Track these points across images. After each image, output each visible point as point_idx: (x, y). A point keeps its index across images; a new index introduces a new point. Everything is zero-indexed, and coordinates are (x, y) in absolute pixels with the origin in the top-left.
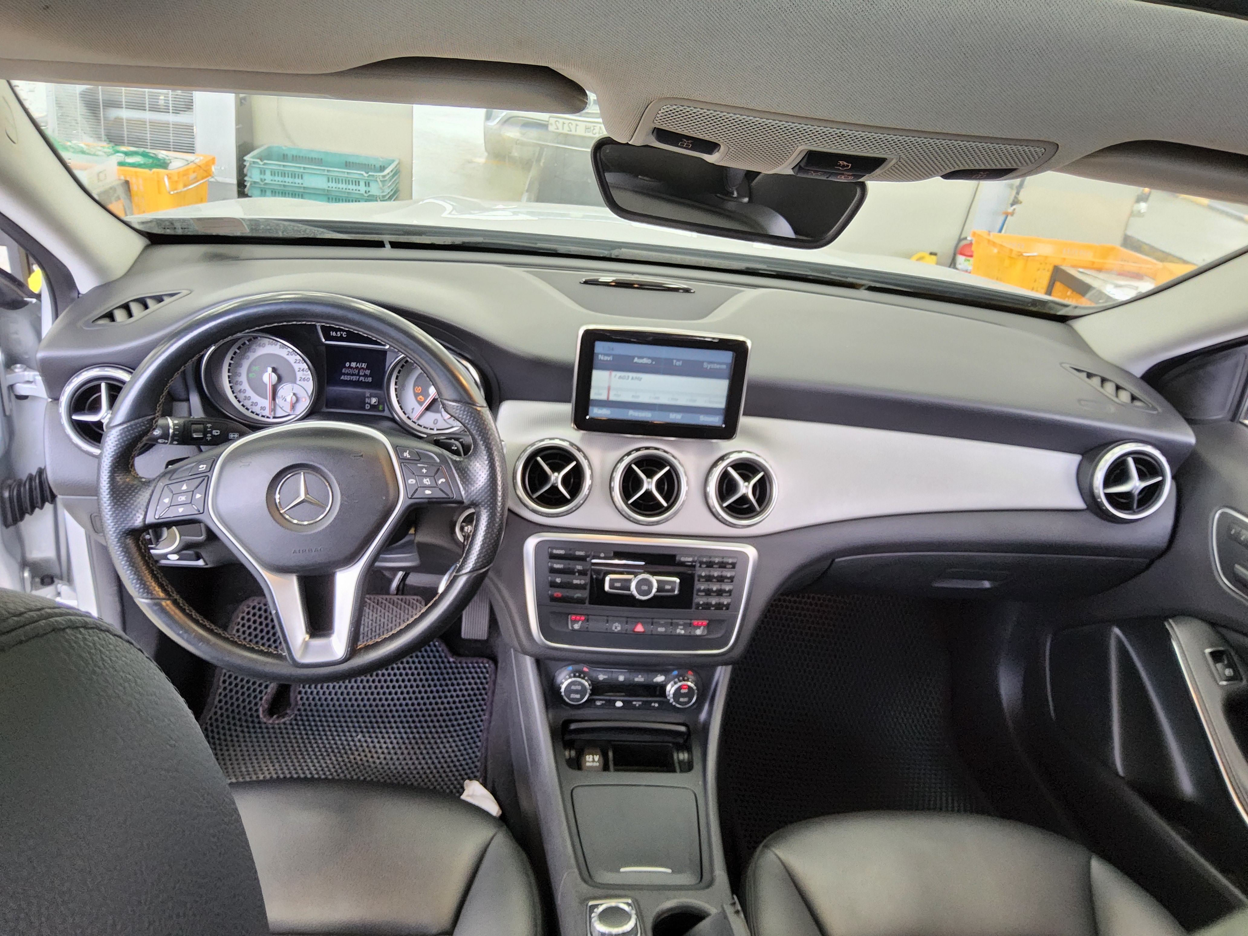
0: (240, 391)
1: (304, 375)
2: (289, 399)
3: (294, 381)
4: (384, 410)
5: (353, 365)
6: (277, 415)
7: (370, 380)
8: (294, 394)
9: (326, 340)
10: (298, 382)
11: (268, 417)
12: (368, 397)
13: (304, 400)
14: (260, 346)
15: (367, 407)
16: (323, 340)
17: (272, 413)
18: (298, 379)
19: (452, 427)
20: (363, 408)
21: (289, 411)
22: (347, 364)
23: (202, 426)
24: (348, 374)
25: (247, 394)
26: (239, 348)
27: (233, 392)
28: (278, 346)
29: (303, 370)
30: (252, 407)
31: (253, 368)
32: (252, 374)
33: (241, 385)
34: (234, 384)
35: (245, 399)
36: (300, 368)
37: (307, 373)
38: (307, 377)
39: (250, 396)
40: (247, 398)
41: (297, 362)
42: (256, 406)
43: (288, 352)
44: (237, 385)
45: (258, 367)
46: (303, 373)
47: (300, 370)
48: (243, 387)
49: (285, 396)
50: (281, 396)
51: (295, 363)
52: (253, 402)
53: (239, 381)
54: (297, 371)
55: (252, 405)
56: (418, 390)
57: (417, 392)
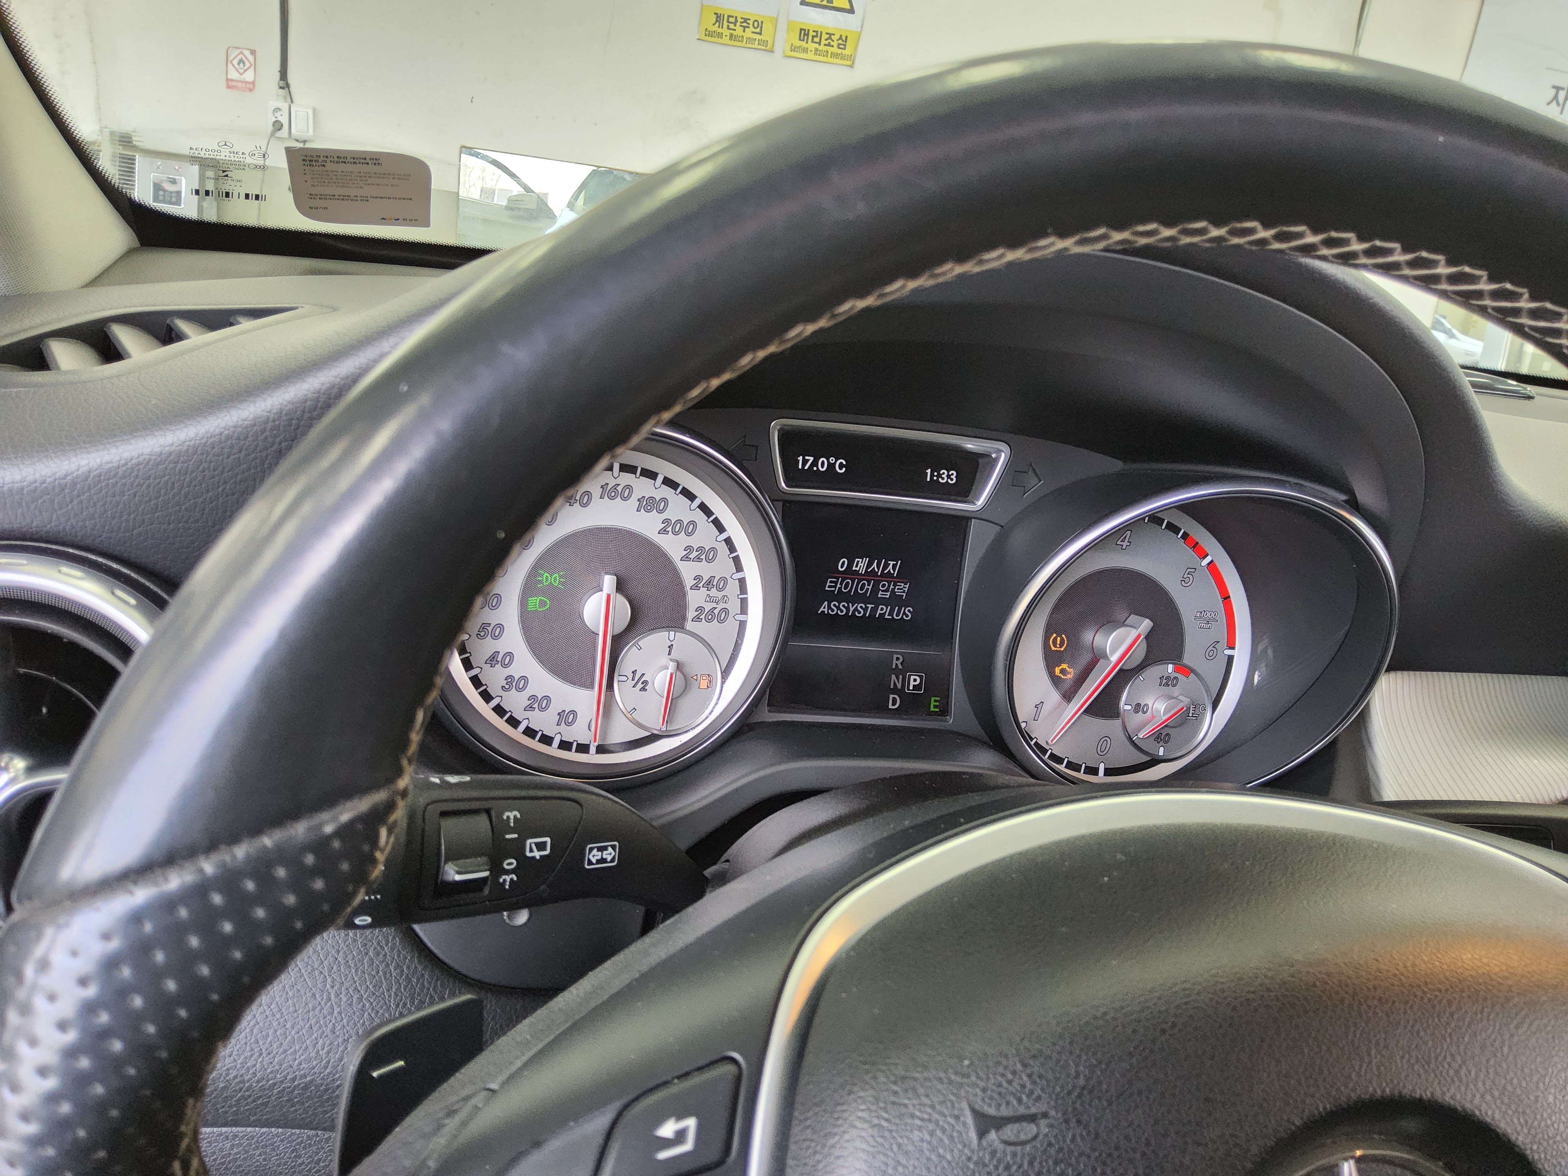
0: (492, 660)
1: (710, 599)
2: (660, 682)
3: (676, 622)
4: (944, 711)
5: (861, 565)
6: (616, 738)
7: (907, 613)
8: (678, 665)
9: (786, 483)
10: (689, 625)
11: (581, 748)
12: (897, 672)
13: (704, 684)
14: (571, 499)
15: (894, 702)
16: (782, 481)
17: (599, 734)
18: (691, 614)
19: (1153, 762)
20: (881, 709)
21: (656, 723)
22: (842, 564)
23: (482, 822)
24: (841, 597)
25: (515, 670)
27: (468, 665)
28: (633, 502)
29: (709, 584)
30: (528, 714)
31: (547, 577)
32: (543, 598)
33: (496, 638)
34: (474, 636)
35: (507, 687)
36: (698, 578)
37: (720, 595)
38: (721, 606)
39: (524, 678)
40: (514, 684)
41: (692, 556)
42: (542, 709)
43: (666, 521)
44: (483, 638)
45: (561, 577)
46: (708, 592)
47: (701, 585)
48: (502, 646)
49: (643, 674)
50: (633, 672)
51: (685, 558)
52: (533, 698)
53: (492, 626)
54: (688, 588)
55: (530, 708)
56: (1058, 643)
57: (1053, 648)
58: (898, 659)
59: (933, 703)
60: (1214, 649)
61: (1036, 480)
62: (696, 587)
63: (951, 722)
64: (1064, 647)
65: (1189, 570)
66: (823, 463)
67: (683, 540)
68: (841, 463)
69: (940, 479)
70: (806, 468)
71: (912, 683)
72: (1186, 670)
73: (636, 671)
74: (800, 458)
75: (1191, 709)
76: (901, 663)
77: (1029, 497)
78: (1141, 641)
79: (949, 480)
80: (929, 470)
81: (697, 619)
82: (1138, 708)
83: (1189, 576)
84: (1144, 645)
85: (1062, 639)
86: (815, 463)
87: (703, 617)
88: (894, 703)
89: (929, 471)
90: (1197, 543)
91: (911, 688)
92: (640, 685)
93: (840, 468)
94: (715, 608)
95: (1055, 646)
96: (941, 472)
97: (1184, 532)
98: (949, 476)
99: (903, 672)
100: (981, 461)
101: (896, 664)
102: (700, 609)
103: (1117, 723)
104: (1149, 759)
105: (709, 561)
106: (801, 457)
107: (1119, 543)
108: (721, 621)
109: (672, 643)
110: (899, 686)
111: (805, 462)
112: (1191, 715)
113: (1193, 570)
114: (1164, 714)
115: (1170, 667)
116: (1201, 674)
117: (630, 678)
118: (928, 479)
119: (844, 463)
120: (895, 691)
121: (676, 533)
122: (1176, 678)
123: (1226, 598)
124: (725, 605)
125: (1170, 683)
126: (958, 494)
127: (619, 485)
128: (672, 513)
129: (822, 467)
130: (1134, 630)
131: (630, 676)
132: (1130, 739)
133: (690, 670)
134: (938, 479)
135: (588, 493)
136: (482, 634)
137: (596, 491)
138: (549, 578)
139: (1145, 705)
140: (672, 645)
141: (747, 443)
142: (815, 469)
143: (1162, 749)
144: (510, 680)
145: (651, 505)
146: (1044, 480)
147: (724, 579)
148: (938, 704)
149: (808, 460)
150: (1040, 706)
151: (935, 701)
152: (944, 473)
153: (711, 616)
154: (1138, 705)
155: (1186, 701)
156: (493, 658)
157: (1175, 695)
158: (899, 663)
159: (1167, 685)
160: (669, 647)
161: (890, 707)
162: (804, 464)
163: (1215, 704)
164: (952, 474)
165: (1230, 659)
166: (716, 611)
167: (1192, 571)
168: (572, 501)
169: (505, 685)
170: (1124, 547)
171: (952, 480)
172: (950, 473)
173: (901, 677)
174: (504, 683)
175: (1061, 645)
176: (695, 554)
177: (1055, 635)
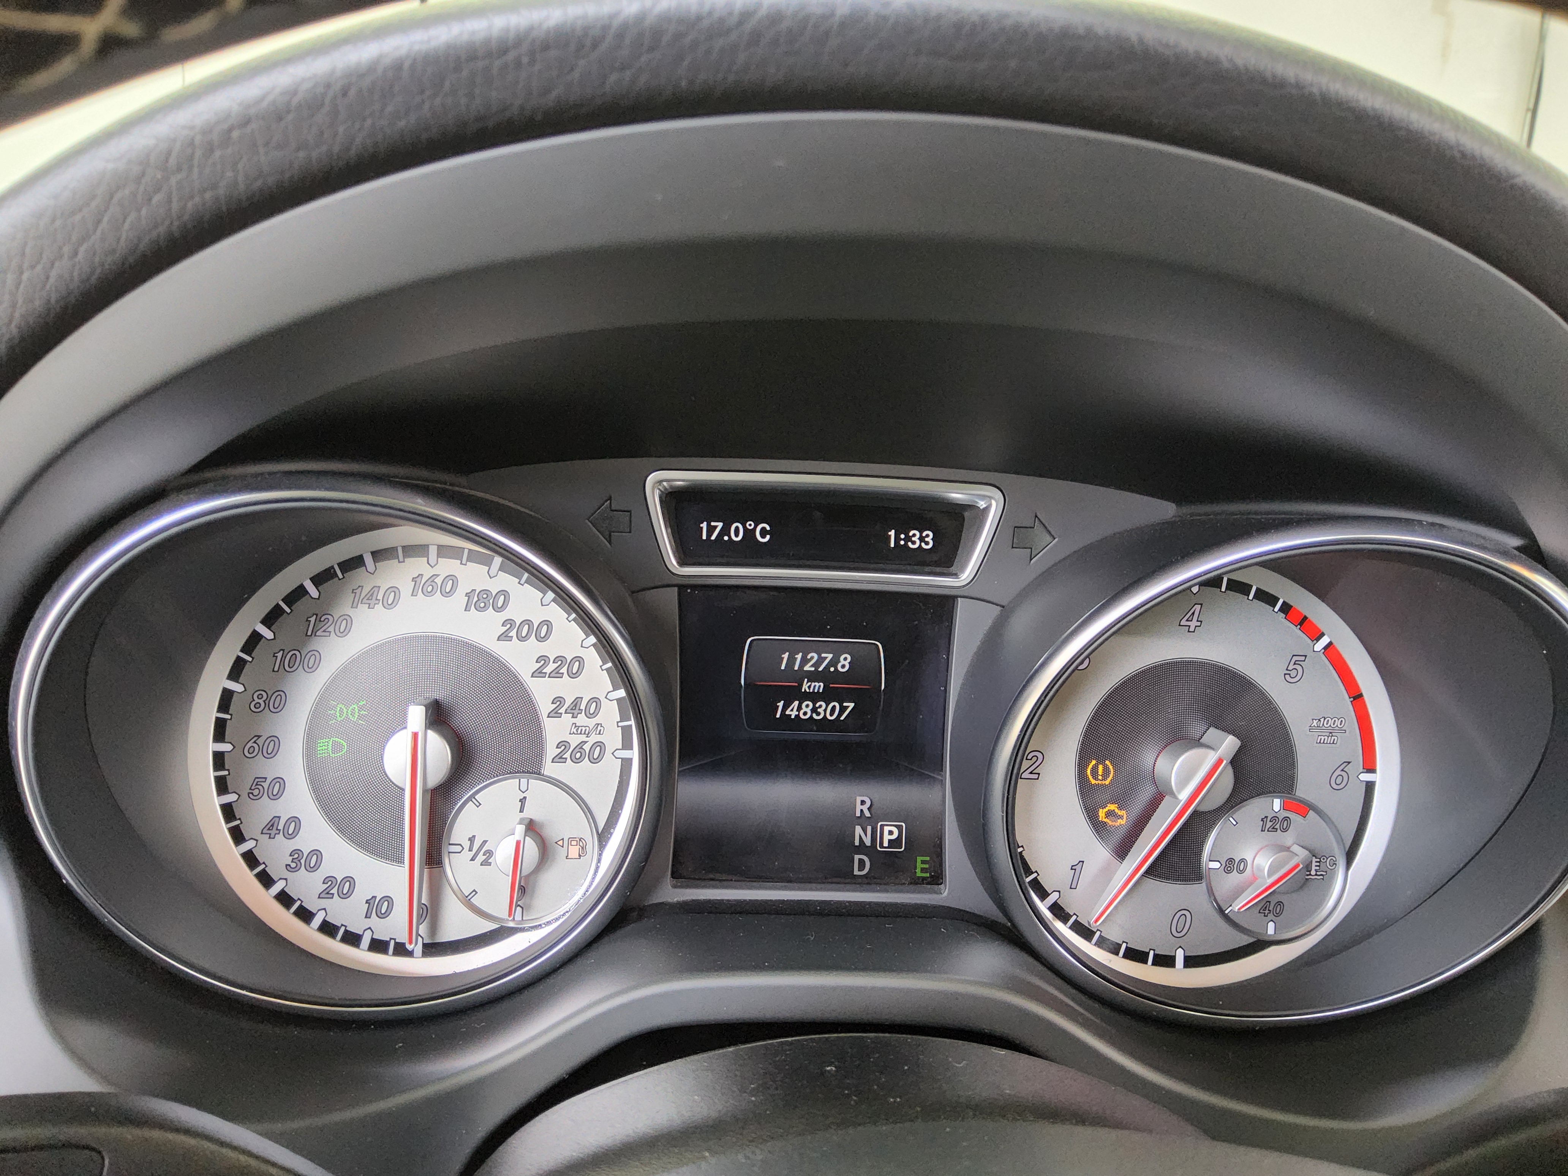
0: (271, 828)
1: (577, 729)
2: (504, 853)
3: (529, 764)
4: (936, 878)
6: (450, 932)
8: (532, 827)
9: (682, 563)
10: (549, 769)
11: (401, 950)
12: (862, 820)
13: (574, 851)
14: (370, 599)
16: (672, 561)
17: (423, 929)
18: (551, 751)
19: (1259, 945)
20: (842, 877)
21: (501, 911)
25: (305, 842)
26: (269, 620)
27: (238, 836)
28: (460, 599)
29: (575, 708)
30: (324, 903)
31: (341, 710)
32: (337, 739)
33: (275, 797)
34: (244, 795)
35: (293, 865)
36: (558, 701)
37: (591, 723)
38: (594, 738)
39: (317, 853)
40: (303, 861)
41: (548, 670)
42: (345, 896)
43: (509, 622)
44: (258, 798)
45: (361, 708)
46: (574, 720)
47: (562, 710)
48: (283, 808)
49: (485, 842)
50: (470, 839)
51: (538, 673)
52: (329, 880)
53: (268, 781)
54: (545, 715)
55: (326, 894)
56: (1100, 773)
57: (1093, 782)
58: (863, 803)
59: (919, 866)
60: (1343, 773)
61: (1049, 539)
62: (555, 714)
63: (945, 894)
64: (1109, 779)
65: (1295, 658)
66: (737, 529)
67: (534, 648)
68: (763, 529)
69: (910, 544)
70: (713, 538)
71: (887, 838)
72: (1303, 808)
73: (474, 836)
74: (704, 525)
75: (1314, 864)
76: (869, 809)
77: (1041, 561)
78: (1225, 768)
79: (923, 545)
80: (893, 531)
81: (559, 759)
82: (1230, 865)
83: (1296, 666)
84: (1230, 772)
85: (1106, 769)
86: (725, 531)
87: (567, 755)
88: (862, 867)
89: (892, 533)
90: (1305, 618)
91: (886, 844)
92: (481, 858)
93: (763, 536)
94: (586, 742)
95: (1096, 779)
96: (911, 534)
97: (1284, 602)
98: (922, 539)
99: (871, 821)
100: (966, 514)
101: (862, 810)
102: (563, 745)
103: (1199, 889)
104: (1251, 940)
105: (573, 676)
106: (705, 523)
107: (1183, 622)
108: (594, 761)
109: (524, 795)
110: (868, 841)
111: (711, 530)
112: (1313, 872)
113: (1303, 658)
114: (1270, 875)
115: (1277, 804)
116: (1325, 810)
117: (467, 847)
118: (892, 545)
119: (768, 528)
120: (861, 848)
121: (522, 639)
122: (1286, 819)
123: (1357, 697)
124: (599, 738)
125: (1278, 826)
126: (937, 564)
127: (438, 575)
128: (516, 612)
129: (737, 535)
130: (1212, 753)
131: (467, 844)
132: (1221, 911)
133: (553, 833)
134: (906, 544)
135: (395, 590)
136: (256, 792)
137: (406, 587)
138: (345, 710)
139: (1242, 860)
140: (525, 798)
141: (613, 507)
142: (726, 538)
143: (1271, 926)
144: (296, 856)
145: (485, 601)
146: (1059, 537)
147: (595, 700)
148: (926, 866)
149: (716, 527)
150: (1078, 868)
151: (923, 862)
152: (914, 535)
153: (578, 755)
154: (1231, 860)
155: (1302, 854)
156: (272, 825)
157: (1288, 843)
158: (865, 808)
159: (1274, 829)
160: (521, 800)
161: (856, 872)
162: (710, 534)
163: (1350, 855)
164: (927, 536)
165: (1370, 787)
166: (587, 747)
167: (1298, 660)
168: (372, 602)
169: (290, 863)
170: (1192, 629)
171: (927, 543)
172: (924, 534)
173: (869, 828)
174: (288, 860)
175: (1105, 776)
176: (551, 667)
177: (1094, 762)
